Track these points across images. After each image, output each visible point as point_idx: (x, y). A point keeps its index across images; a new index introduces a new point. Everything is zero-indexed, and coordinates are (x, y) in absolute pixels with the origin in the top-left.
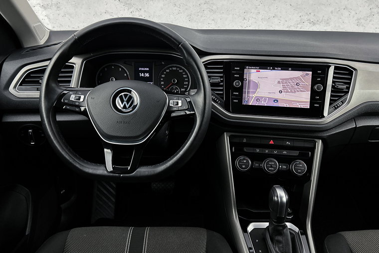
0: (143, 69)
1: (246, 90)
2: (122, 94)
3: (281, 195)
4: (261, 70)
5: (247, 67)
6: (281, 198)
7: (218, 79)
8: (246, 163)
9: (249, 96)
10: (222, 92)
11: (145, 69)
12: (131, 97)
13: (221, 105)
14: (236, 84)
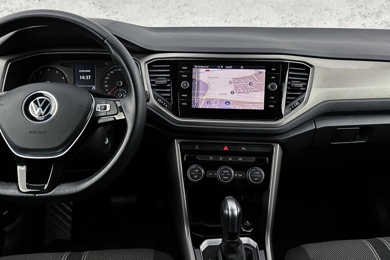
0: (83, 71)
1: (195, 92)
2: (38, 98)
3: (232, 207)
4: (210, 69)
5: (196, 66)
6: (232, 211)
7: (164, 80)
8: (198, 172)
9: (199, 98)
10: (169, 95)
11: (86, 71)
12: (47, 102)
13: (168, 109)
14: (184, 85)
